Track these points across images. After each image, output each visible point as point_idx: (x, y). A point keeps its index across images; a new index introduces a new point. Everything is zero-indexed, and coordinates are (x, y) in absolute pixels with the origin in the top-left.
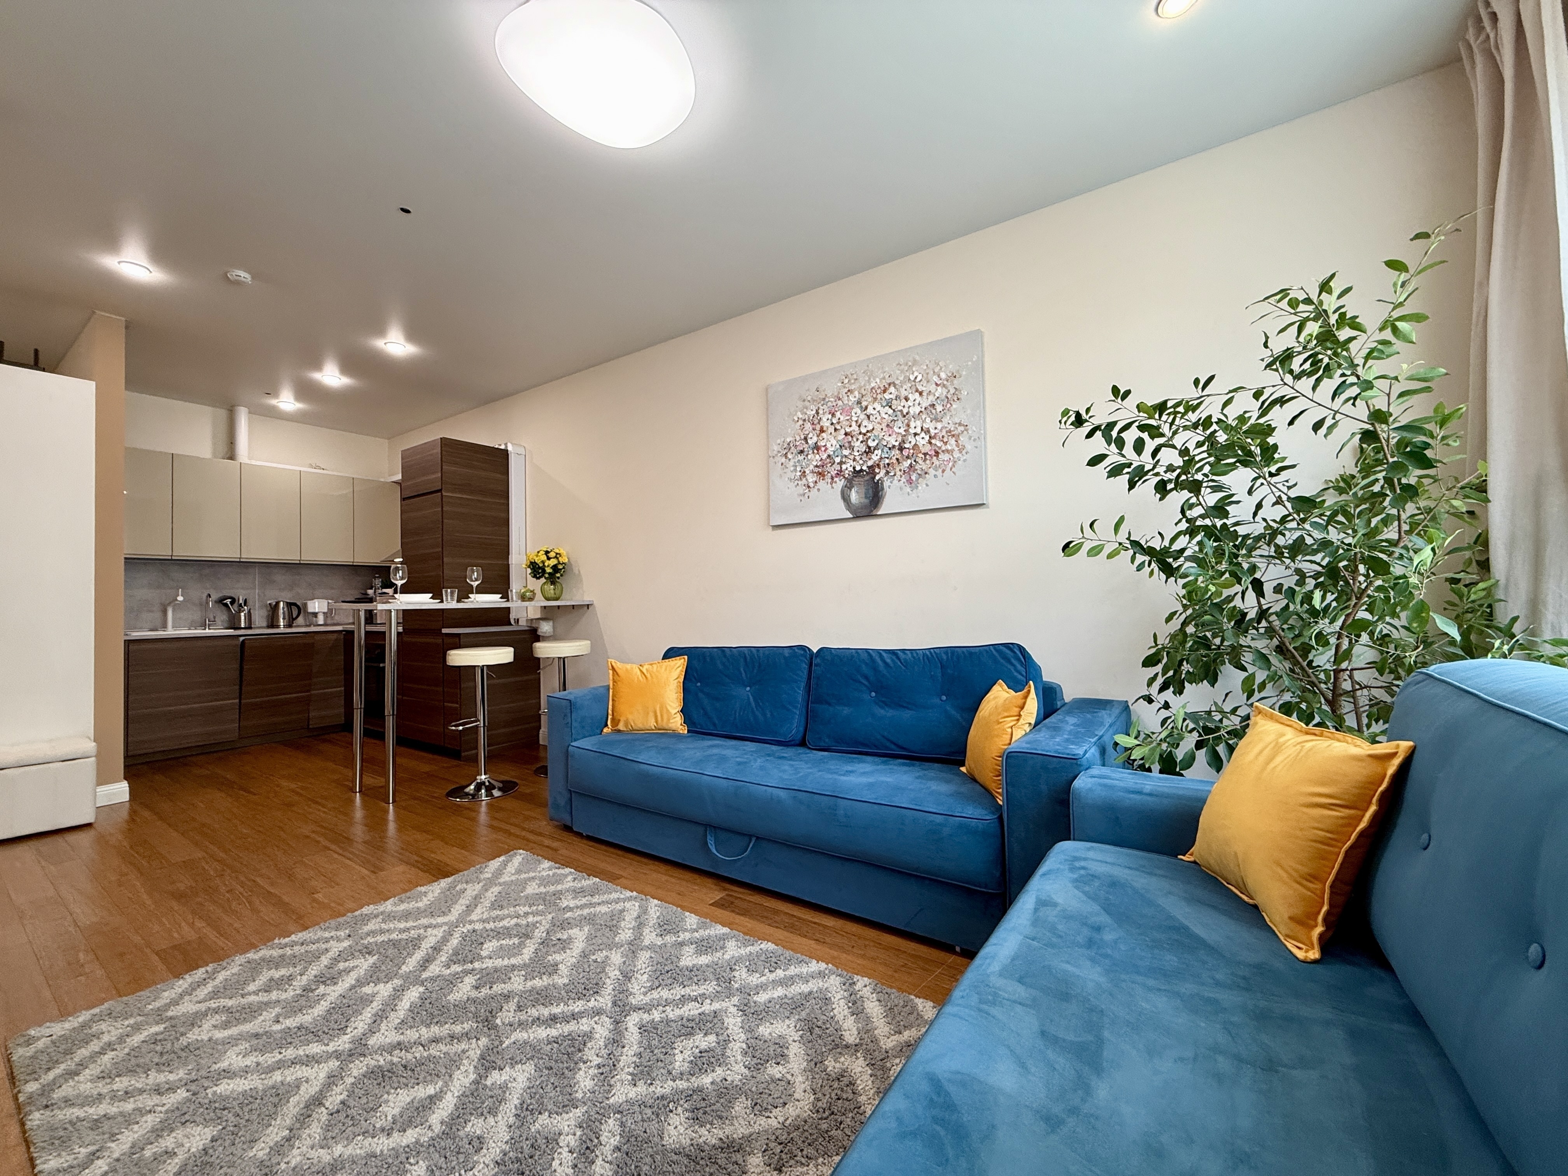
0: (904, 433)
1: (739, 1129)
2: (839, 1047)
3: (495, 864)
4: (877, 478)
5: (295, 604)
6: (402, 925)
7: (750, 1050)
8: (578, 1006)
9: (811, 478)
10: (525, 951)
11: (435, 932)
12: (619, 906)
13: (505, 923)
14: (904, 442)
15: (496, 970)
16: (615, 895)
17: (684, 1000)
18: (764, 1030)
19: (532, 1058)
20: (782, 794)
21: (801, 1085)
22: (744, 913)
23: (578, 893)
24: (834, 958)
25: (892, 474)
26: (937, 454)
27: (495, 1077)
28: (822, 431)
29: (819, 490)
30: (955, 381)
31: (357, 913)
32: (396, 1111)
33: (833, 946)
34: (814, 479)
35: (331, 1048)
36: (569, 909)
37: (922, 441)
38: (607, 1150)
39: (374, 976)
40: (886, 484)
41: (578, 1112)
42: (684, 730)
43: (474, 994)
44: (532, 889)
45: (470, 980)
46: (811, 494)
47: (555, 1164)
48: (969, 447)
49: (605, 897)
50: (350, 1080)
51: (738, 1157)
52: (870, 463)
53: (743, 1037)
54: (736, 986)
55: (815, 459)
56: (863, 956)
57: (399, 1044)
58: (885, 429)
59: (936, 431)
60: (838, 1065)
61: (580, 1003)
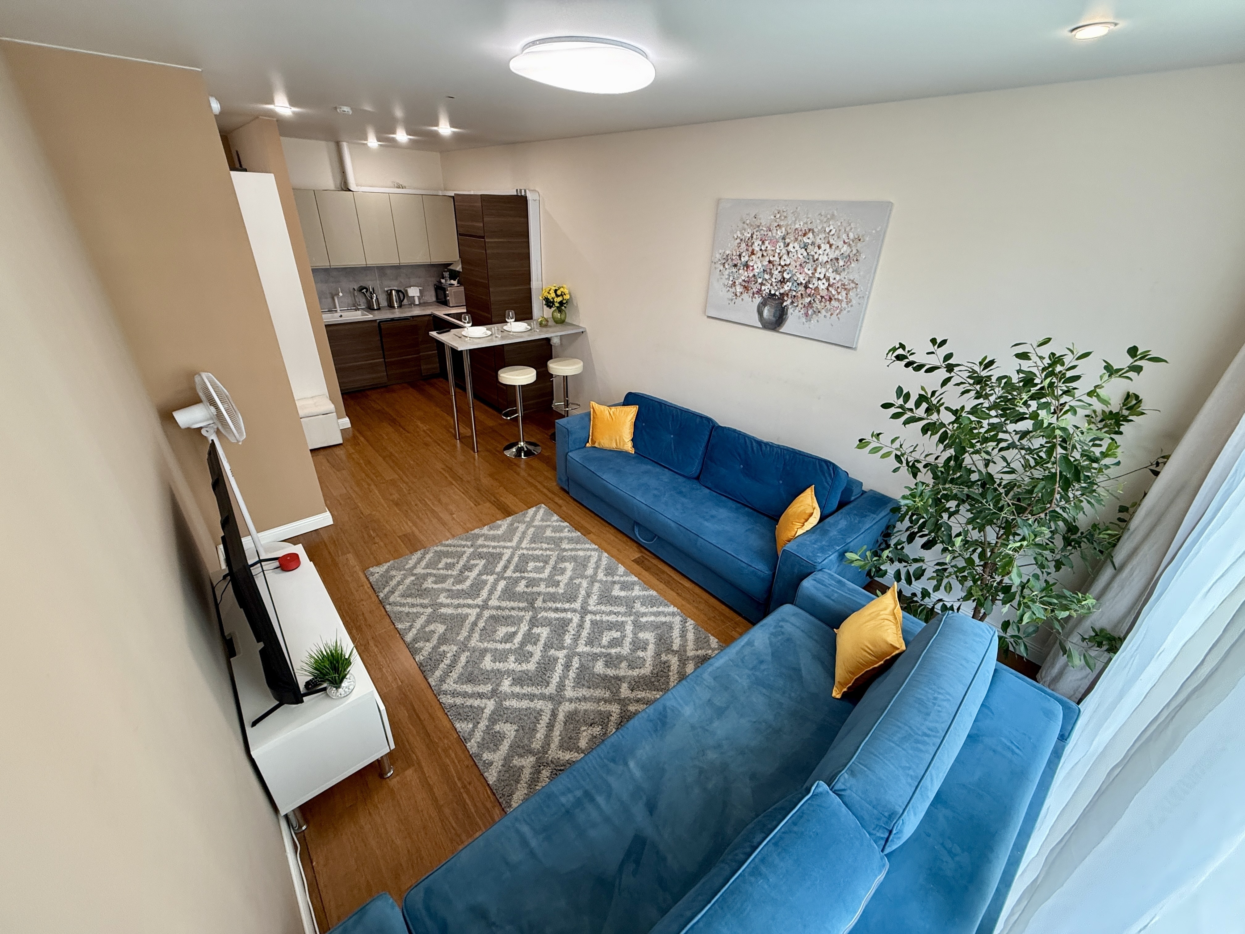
0: (811, 275)
1: (622, 673)
2: (669, 650)
3: (531, 511)
4: (785, 304)
5: (400, 291)
6: (493, 544)
7: (633, 643)
8: (567, 606)
9: (739, 289)
10: (546, 571)
11: (507, 551)
12: (589, 553)
13: (536, 552)
14: (809, 282)
15: (534, 579)
16: (587, 546)
17: (611, 613)
18: (641, 635)
19: (549, 625)
20: (673, 524)
21: (649, 662)
22: (647, 569)
23: (571, 540)
24: (683, 605)
25: (795, 305)
26: (830, 299)
27: (536, 630)
28: (753, 253)
29: (742, 299)
30: (859, 245)
31: (473, 532)
32: (502, 635)
33: (684, 599)
34: (741, 290)
35: (475, 602)
36: (565, 550)
37: (823, 285)
38: (574, 668)
39: (486, 571)
40: (790, 311)
41: (565, 651)
42: (632, 451)
43: (526, 590)
44: (549, 533)
45: (524, 582)
46: (736, 301)
47: (556, 668)
48: (854, 302)
49: (583, 546)
50: (485, 618)
51: (619, 682)
52: (782, 291)
53: (631, 636)
54: (634, 611)
55: (744, 275)
56: (697, 608)
57: (500, 606)
58: (798, 267)
59: (834, 281)
60: (666, 658)
61: (568, 604)
